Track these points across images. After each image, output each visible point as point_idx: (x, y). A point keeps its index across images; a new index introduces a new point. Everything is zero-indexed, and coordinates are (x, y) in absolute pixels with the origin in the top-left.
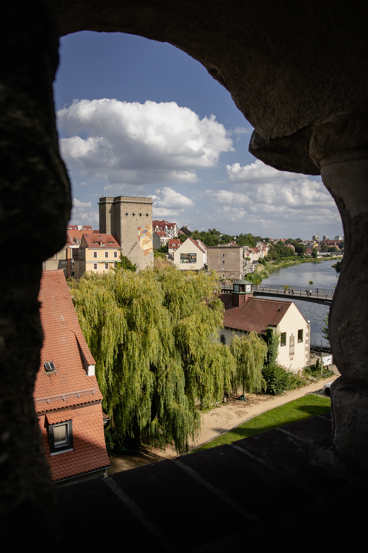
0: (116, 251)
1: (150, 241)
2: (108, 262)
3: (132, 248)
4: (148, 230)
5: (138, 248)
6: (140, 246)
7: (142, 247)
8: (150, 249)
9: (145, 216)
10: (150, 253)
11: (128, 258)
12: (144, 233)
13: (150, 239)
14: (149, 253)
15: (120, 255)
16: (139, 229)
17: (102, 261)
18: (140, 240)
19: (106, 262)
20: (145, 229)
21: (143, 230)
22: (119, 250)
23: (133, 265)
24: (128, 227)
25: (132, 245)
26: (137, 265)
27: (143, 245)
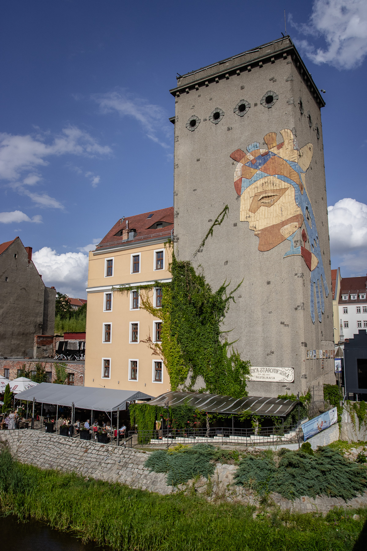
0: (160, 247)
1: (286, 189)
2: (138, 288)
3: (211, 231)
4: (274, 150)
5: (235, 225)
6: (242, 218)
7: (248, 220)
8: (283, 224)
9: (262, 108)
10: (286, 236)
11: (194, 265)
12: (257, 168)
13: (284, 185)
14: (283, 240)
15: (171, 261)
16: (237, 157)
17: (122, 285)
18: (239, 196)
19: (132, 285)
20: (262, 151)
21: (251, 158)
22: (167, 245)
23: (214, 292)
24: (198, 160)
25: (210, 221)
26: (228, 291)
27: (253, 210)
